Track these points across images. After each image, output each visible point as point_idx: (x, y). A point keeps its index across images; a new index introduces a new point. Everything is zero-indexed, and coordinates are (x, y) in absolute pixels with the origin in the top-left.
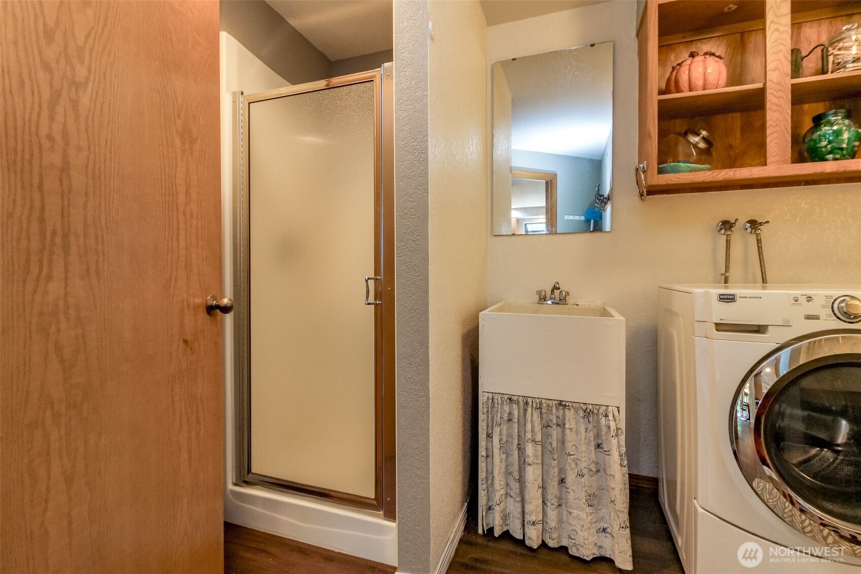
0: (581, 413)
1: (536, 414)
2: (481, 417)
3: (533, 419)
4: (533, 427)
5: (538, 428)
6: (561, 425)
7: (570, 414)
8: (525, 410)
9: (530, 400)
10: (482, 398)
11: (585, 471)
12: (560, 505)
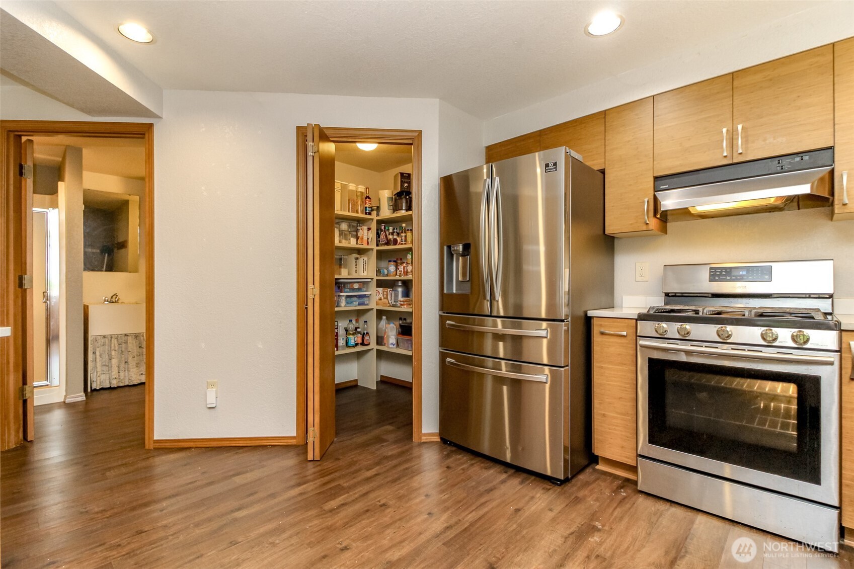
0: (134, 337)
1: (116, 340)
2: (90, 346)
3: (114, 341)
4: (114, 345)
5: (116, 345)
6: (126, 343)
7: (130, 339)
8: (111, 340)
9: (113, 336)
10: (90, 339)
11: (135, 356)
12: (125, 371)
